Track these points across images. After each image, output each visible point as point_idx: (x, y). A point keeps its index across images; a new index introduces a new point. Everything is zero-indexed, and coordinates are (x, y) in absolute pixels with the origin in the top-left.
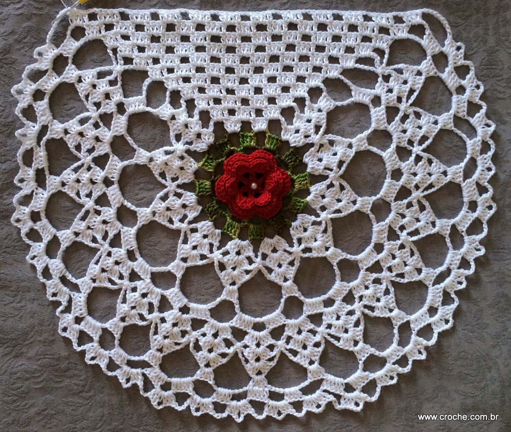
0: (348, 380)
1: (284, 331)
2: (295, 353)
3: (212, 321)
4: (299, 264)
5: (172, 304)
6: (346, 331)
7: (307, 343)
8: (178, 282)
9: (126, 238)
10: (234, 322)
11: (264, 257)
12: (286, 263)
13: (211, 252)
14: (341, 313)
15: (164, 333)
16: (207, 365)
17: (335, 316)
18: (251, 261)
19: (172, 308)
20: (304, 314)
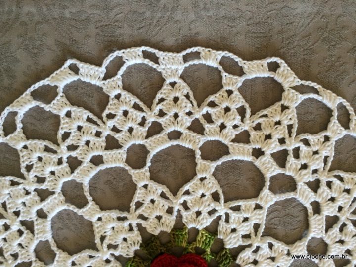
0: (75, 78)
1: (148, 131)
2: (136, 107)
3: (226, 142)
4: (131, 205)
5: (272, 160)
6: (80, 128)
7: (123, 118)
8: (268, 184)
9: (321, 227)
10: (202, 140)
11: (170, 211)
12: (145, 205)
13: (227, 215)
14: (84, 148)
15: (280, 127)
16: (230, 93)
17: (91, 145)
18: (185, 205)
19: (273, 155)
20: (126, 149)
